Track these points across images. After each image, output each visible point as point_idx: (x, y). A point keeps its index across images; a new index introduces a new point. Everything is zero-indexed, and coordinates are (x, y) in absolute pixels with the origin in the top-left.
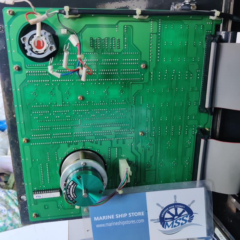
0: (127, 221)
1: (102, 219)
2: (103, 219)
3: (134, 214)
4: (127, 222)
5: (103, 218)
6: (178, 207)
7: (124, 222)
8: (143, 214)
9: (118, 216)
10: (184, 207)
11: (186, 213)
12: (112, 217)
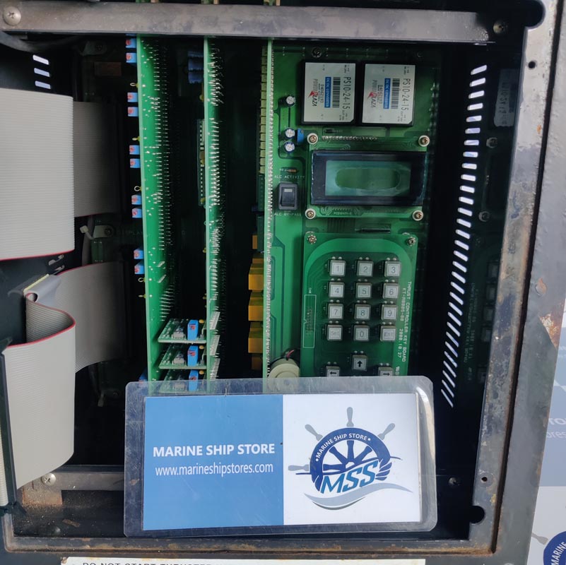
0: (233, 466)
1: (172, 455)
2: (176, 455)
3: (250, 448)
4: (231, 468)
5: (176, 451)
6: (355, 438)
7: (224, 468)
8: (272, 450)
9: (212, 450)
10: (369, 439)
11: (372, 455)
12: (197, 451)
